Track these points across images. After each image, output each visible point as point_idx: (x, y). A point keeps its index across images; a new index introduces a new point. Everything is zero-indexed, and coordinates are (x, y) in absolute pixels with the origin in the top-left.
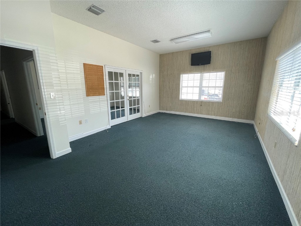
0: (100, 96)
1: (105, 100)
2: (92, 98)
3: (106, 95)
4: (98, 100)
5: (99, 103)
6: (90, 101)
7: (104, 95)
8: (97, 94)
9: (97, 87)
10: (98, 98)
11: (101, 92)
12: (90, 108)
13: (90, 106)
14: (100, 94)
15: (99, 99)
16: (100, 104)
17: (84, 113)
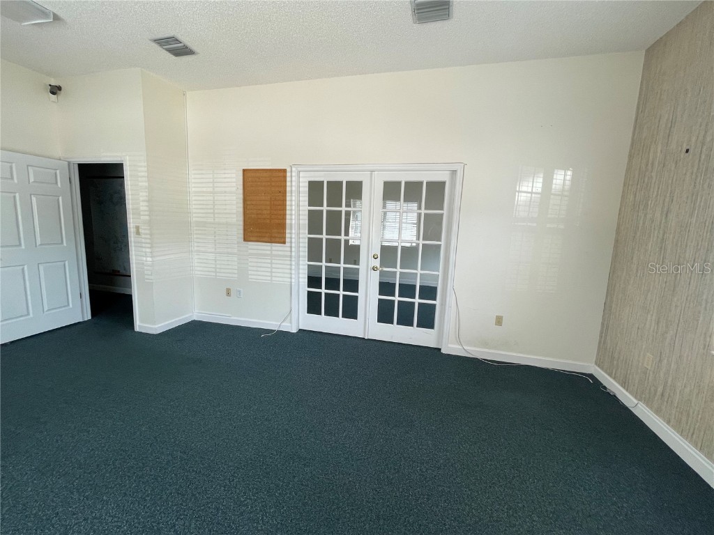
0: (273, 244)
1: (286, 256)
2: (255, 247)
3: (288, 244)
4: (268, 252)
5: (269, 261)
6: (250, 251)
7: (284, 243)
8: (266, 239)
9: (268, 221)
10: (269, 248)
11: (276, 235)
12: (250, 268)
13: (250, 264)
14: (273, 240)
15: (271, 250)
16: (271, 263)
17: (236, 276)
